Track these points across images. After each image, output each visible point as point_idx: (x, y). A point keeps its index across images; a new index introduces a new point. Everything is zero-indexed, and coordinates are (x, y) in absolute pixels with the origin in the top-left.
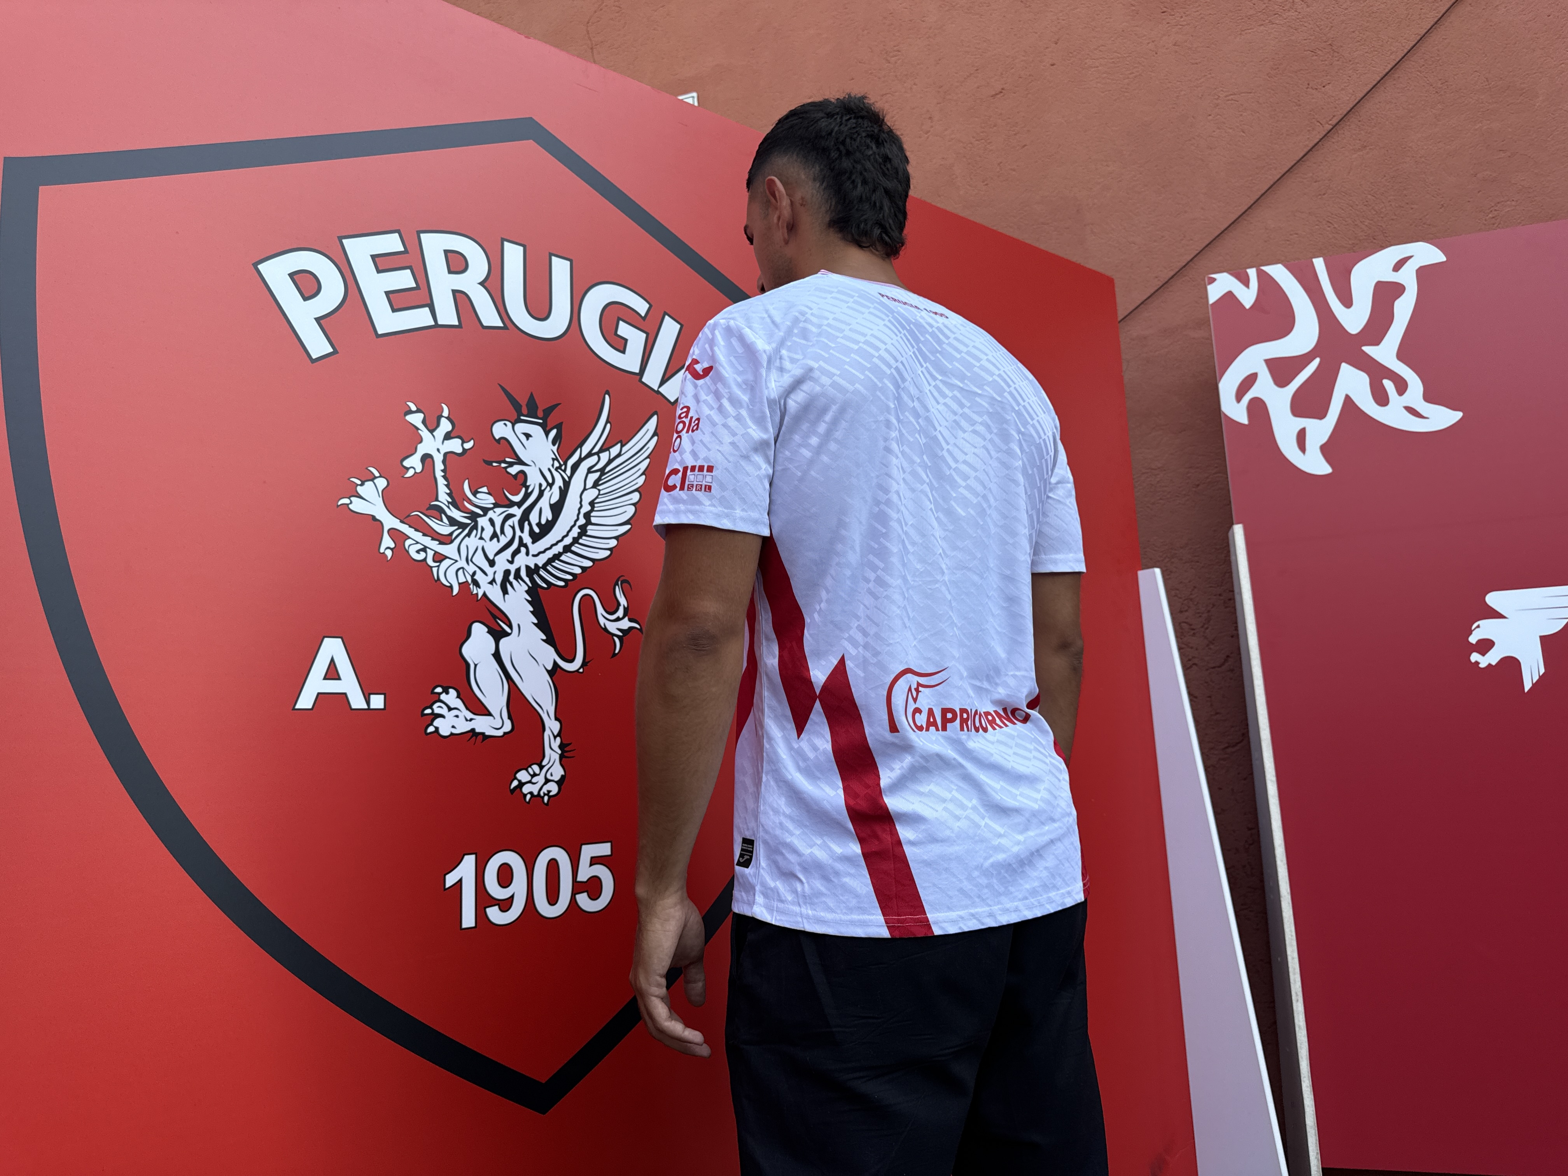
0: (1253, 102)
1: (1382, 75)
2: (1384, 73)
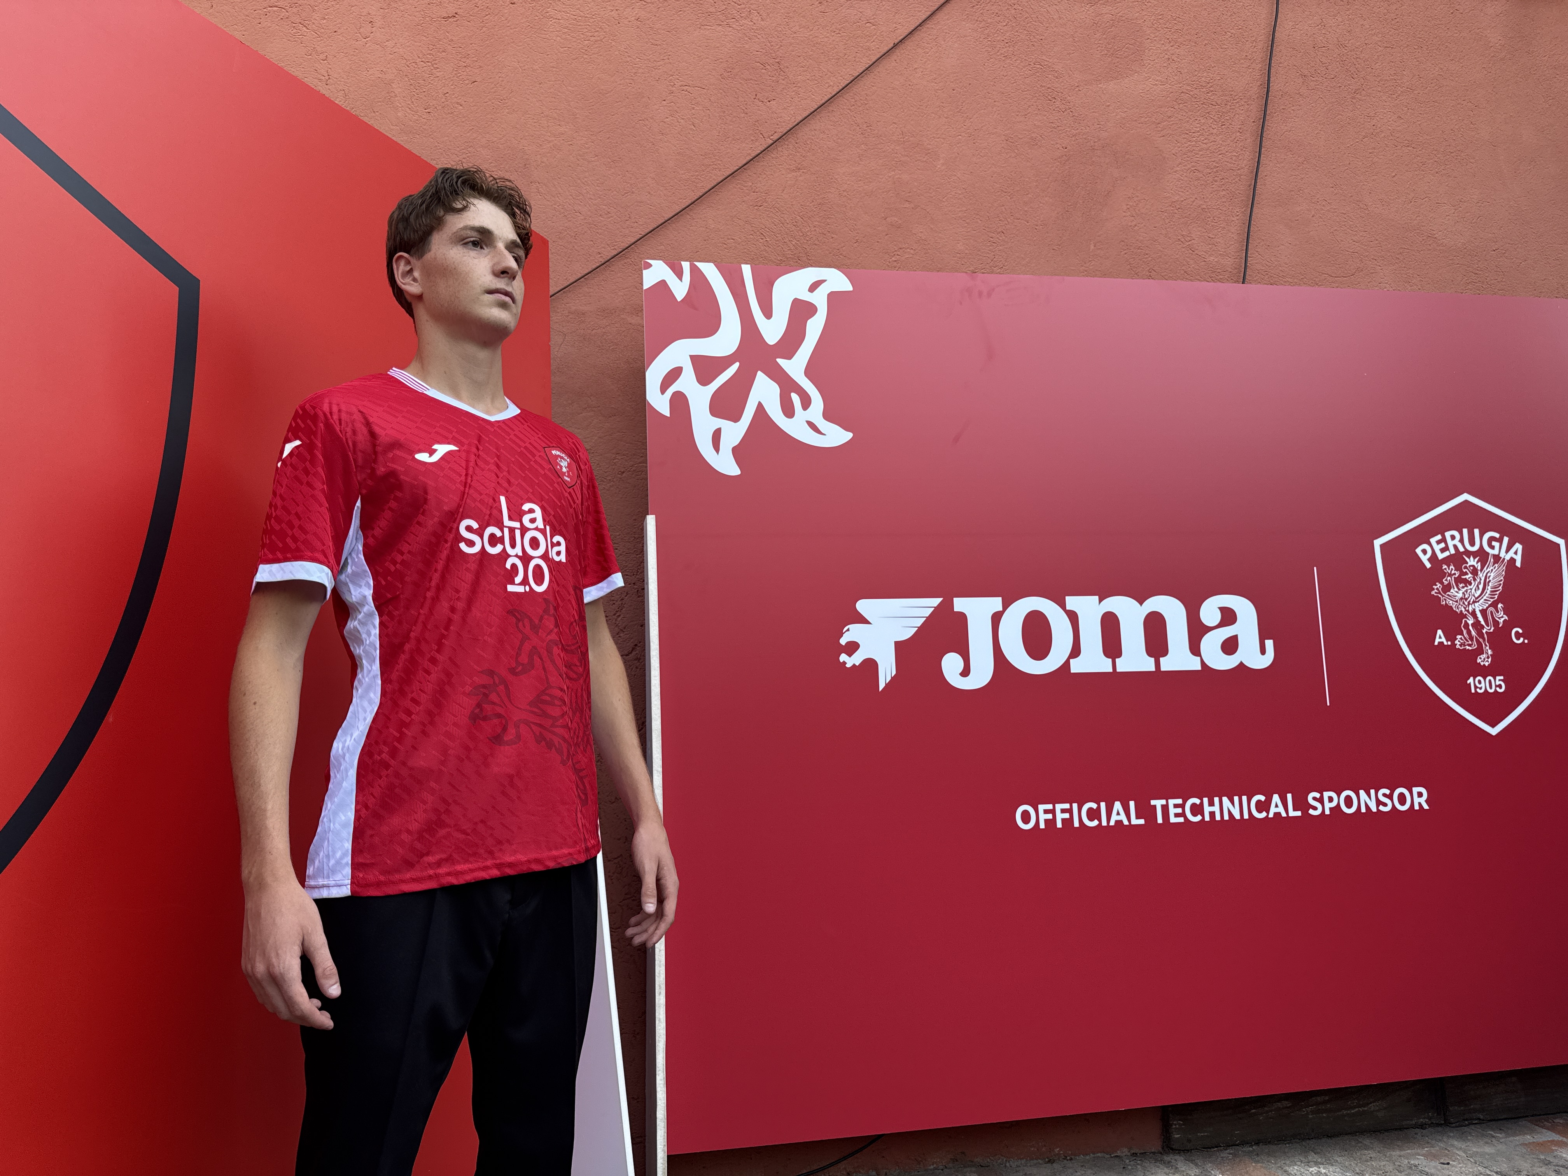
0: (705, 99)
1: (819, 104)
2: (822, 102)
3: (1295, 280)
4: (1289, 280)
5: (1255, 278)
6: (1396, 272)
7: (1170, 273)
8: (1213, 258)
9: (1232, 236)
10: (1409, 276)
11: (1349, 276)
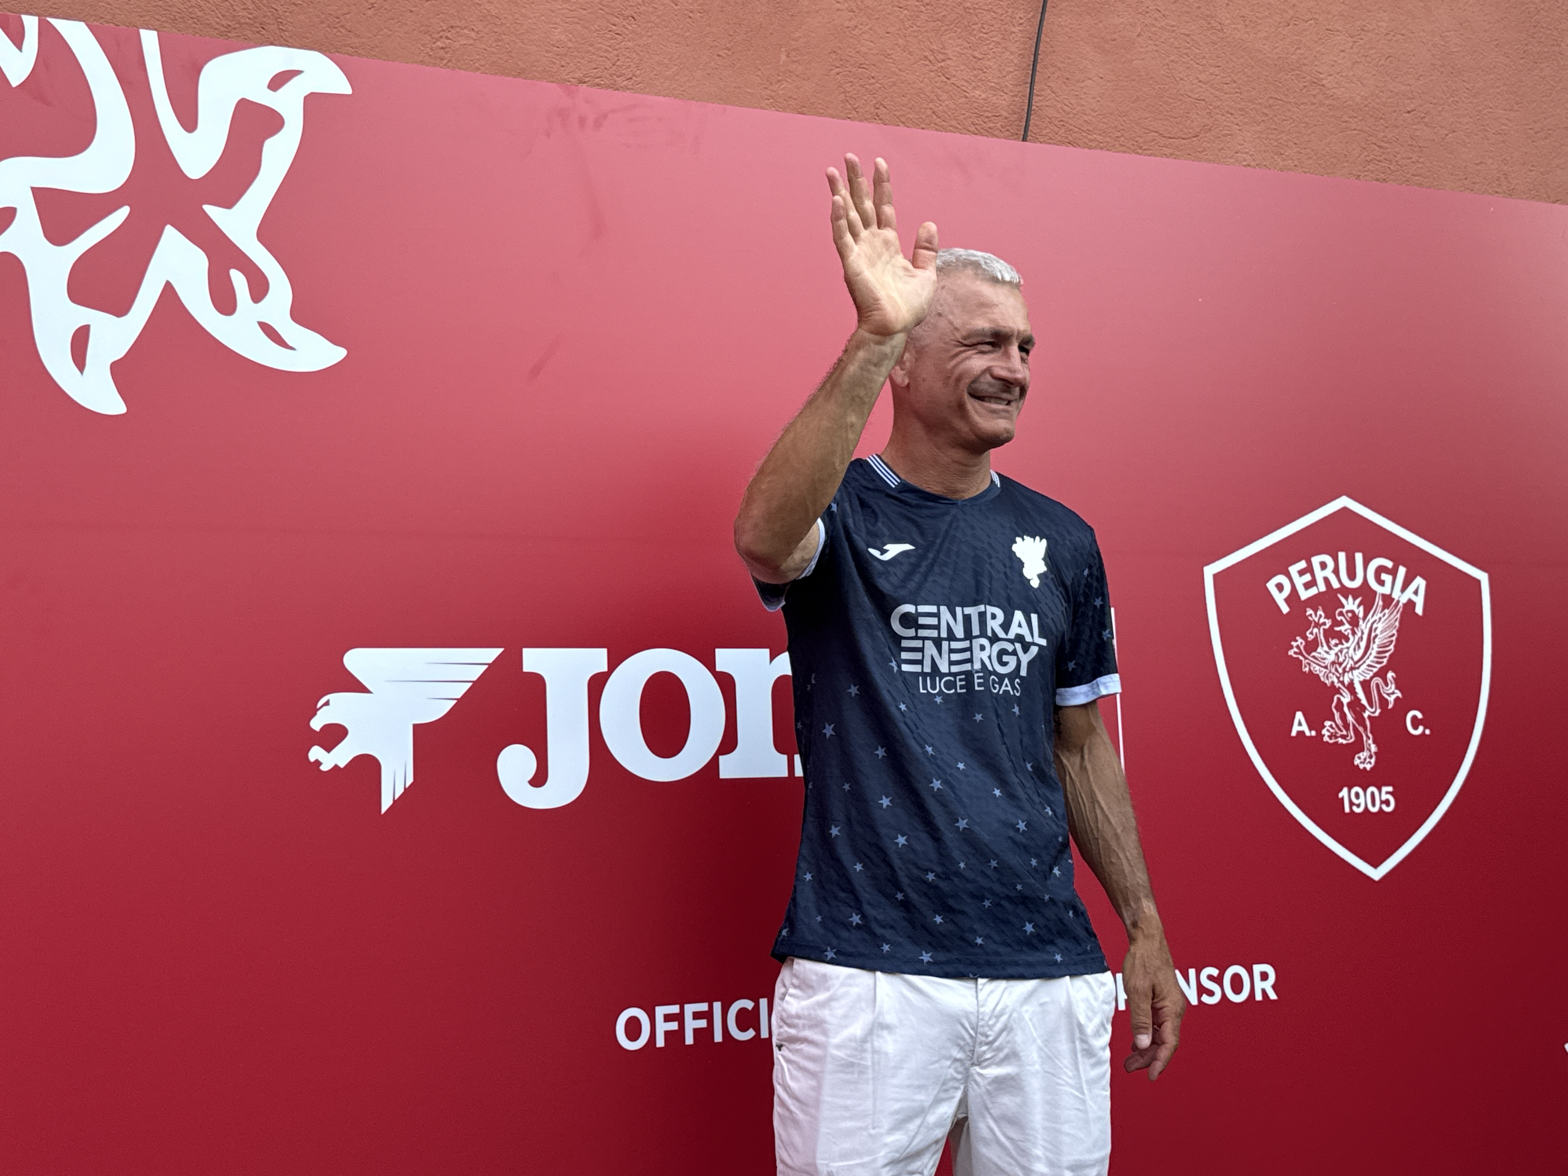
3: (1108, 139)
4: (1098, 137)
5: (1045, 132)
6: (1262, 136)
7: (909, 113)
8: (978, 92)
9: (1012, 57)
10: (1280, 143)
11: (1190, 138)
